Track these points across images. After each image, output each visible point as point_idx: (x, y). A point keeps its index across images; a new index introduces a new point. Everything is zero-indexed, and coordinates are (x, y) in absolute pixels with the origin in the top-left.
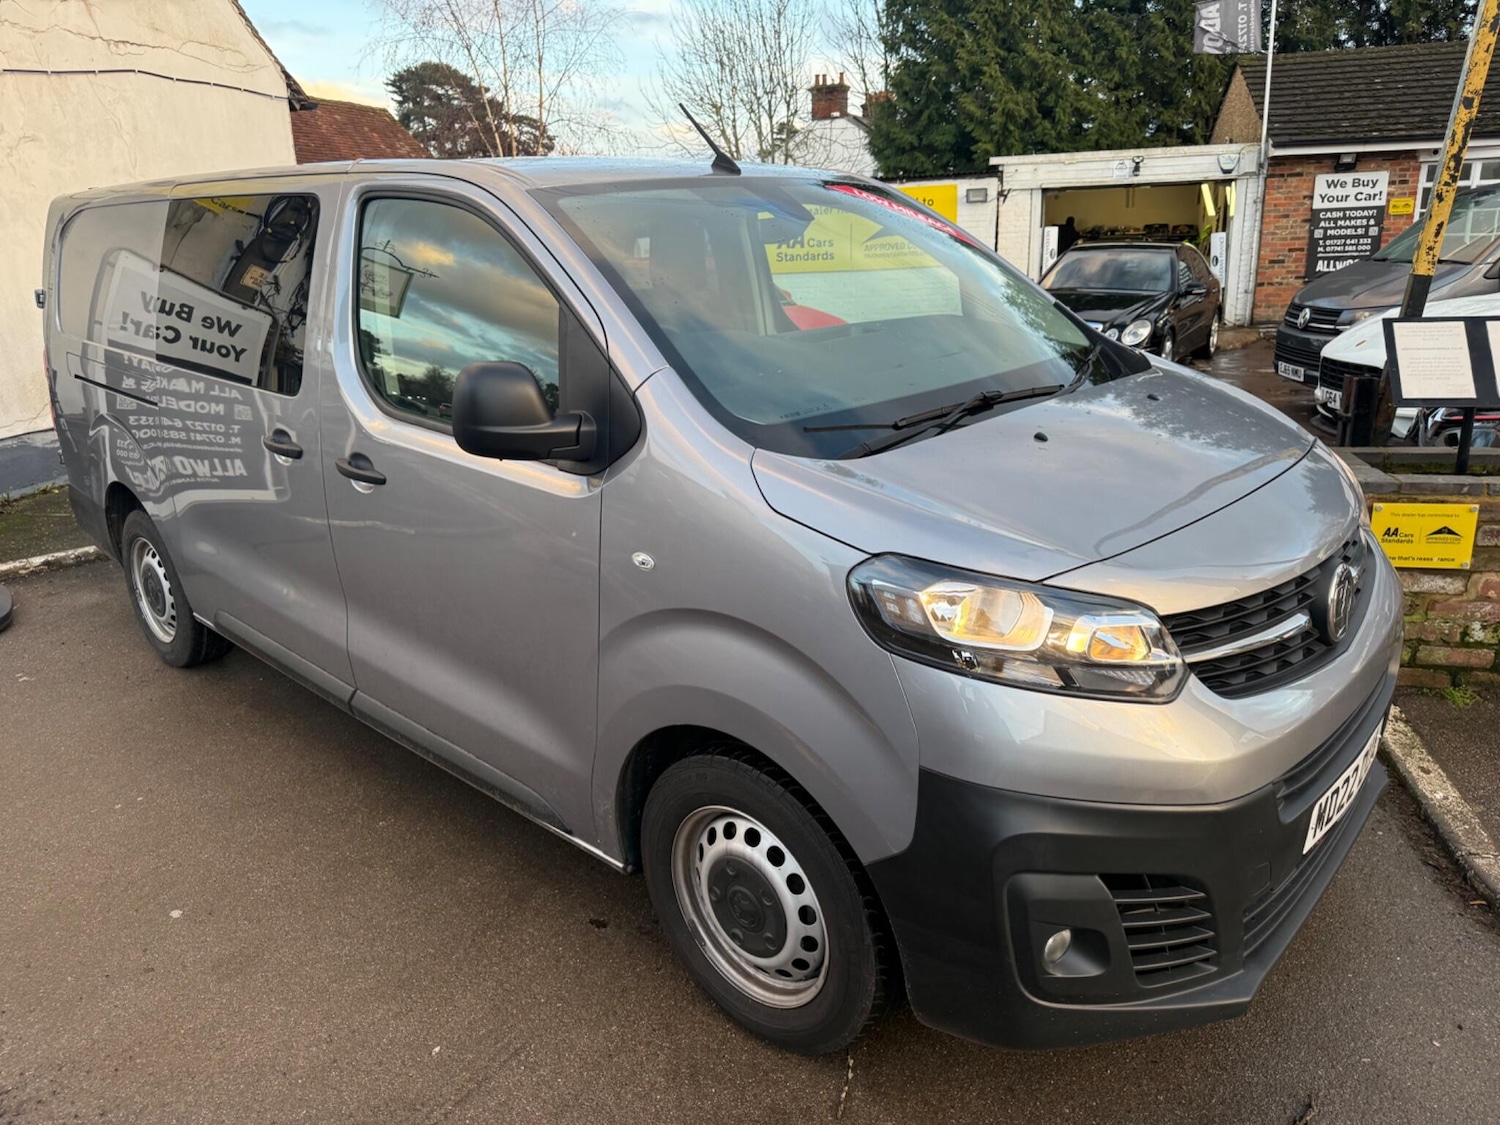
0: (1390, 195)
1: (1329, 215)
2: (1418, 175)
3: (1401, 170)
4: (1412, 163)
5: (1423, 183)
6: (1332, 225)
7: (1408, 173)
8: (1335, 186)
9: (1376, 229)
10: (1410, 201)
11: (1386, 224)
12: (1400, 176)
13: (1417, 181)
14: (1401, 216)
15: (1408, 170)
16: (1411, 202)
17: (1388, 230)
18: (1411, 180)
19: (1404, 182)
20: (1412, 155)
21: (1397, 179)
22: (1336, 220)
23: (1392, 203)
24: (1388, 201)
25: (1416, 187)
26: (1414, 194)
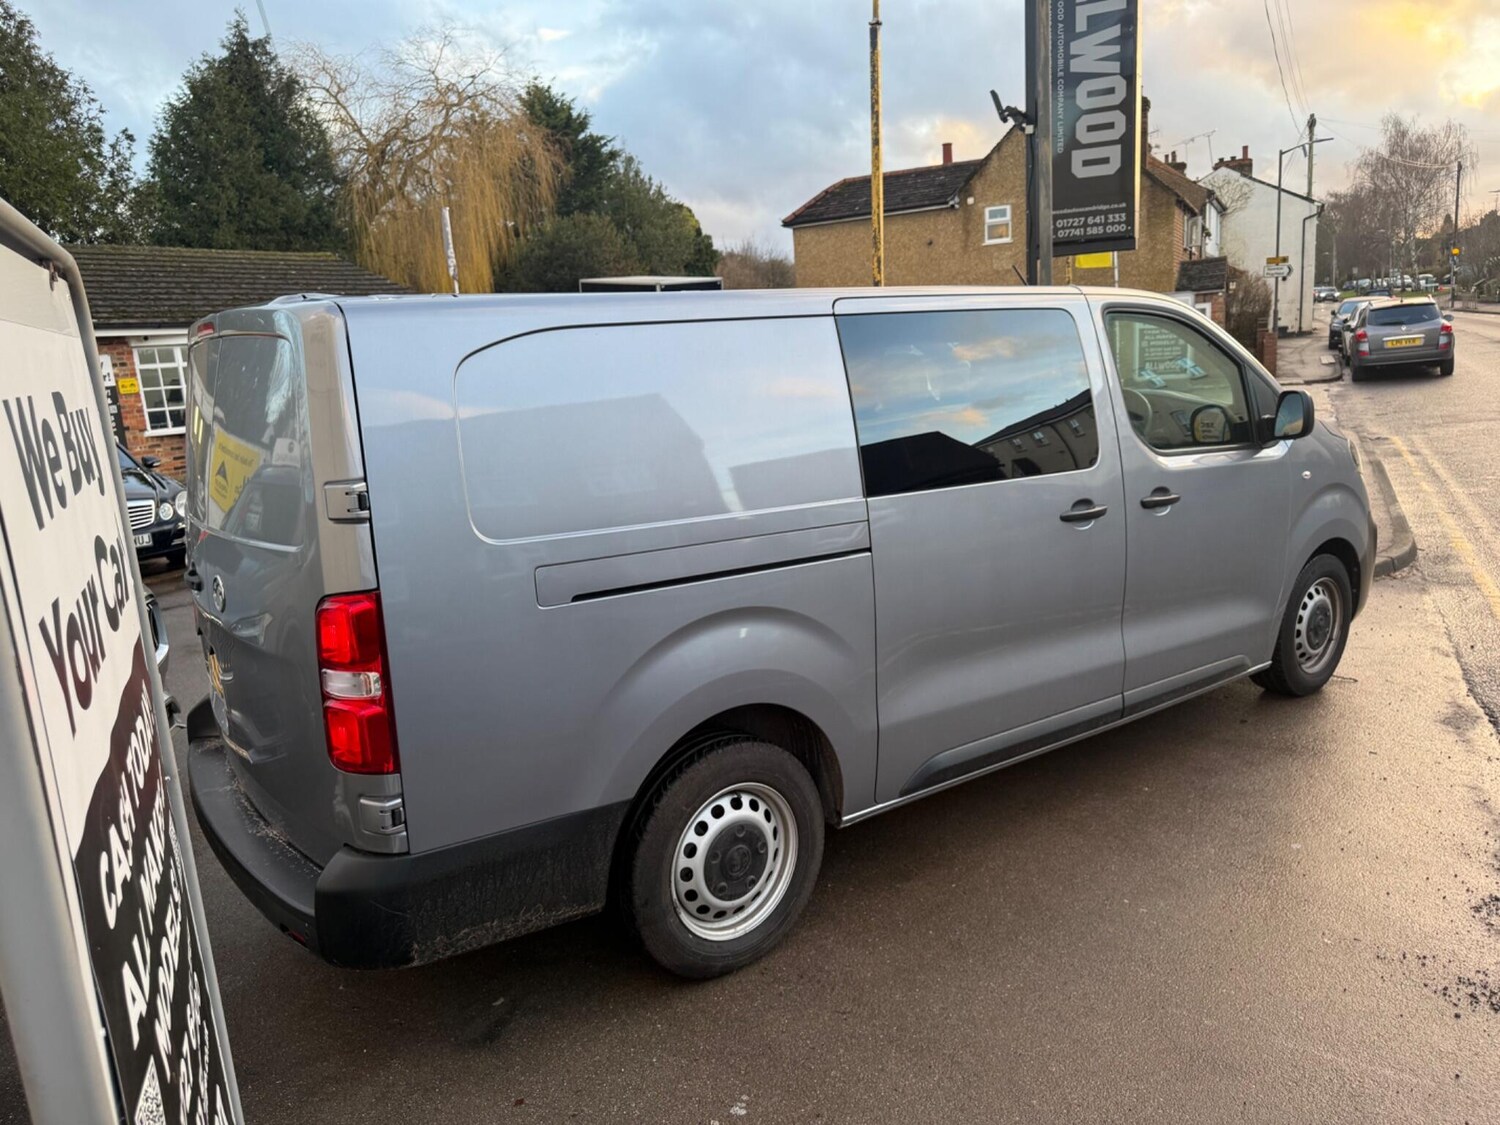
0: (116, 376)
2: (133, 359)
3: (118, 354)
4: (125, 348)
5: (138, 366)
7: (125, 357)
9: (115, 407)
10: (132, 380)
11: (121, 401)
12: (119, 359)
13: (133, 364)
14: (131, 395)
15: (123, 354)
16: (135, 382)
17: (124, 407)
18: (128, 362)
19: (123, 364)
20: (122, 340)
21: (118, 362)
23: (120, 384)
24: (117, 382)
25: (134, 369)
26: (134, 375)
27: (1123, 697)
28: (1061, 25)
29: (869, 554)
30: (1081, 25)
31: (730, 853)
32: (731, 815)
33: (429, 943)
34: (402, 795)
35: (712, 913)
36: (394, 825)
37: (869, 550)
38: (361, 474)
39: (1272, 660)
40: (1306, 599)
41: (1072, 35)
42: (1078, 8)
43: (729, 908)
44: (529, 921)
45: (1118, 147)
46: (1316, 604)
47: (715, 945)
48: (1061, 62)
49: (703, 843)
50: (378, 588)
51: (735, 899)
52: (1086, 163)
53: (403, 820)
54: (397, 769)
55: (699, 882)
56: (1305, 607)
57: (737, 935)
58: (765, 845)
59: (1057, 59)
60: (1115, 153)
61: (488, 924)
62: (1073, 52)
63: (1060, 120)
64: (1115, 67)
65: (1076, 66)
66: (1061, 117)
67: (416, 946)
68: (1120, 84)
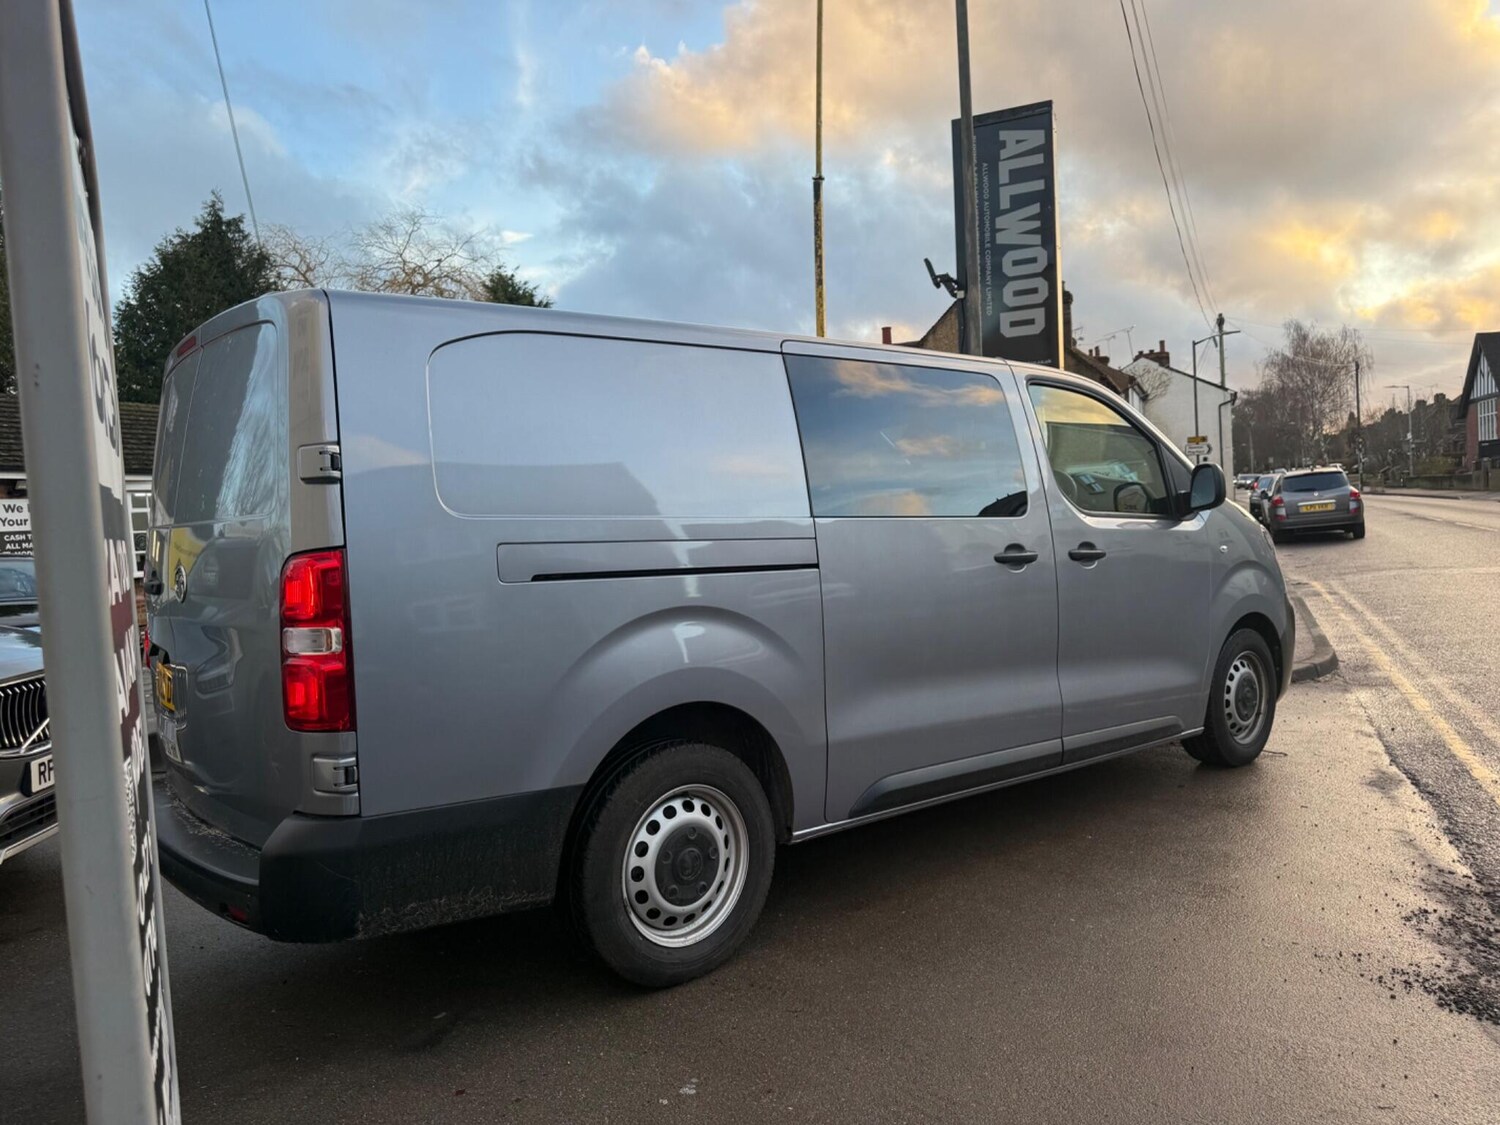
1: (12, 538)
6: (17, 547)
8: (13, 511)
22: (20, 543)
27: (1062, 741)
28: (987, 203)
29: (817, 570)
30: (1005, 204)
31: (683, 853)
32: (682, 816)
33: (375, 915)
34: (356, 754)
35: (663, 917)
36: (347, 783)
37: (816, 566)
38: (336, 439)
39: (1204, 726)
40: (1232, 671)
41: (997, 212)
42: (1001, 188)
43: (680, 914)
44: (476, 903)
45: (1042, 310)
46: (1242, 676)
47: (665, 951)
48: (987, 235)
49: (654, 842)
50: (345, 546)
51: (685, 905)
52: (1014, 324)
53: (356, 779)
54: (352, 726)
55: (650, 882)
56: (1232, 678)
57: (687, 944)
58: (716, 850)
59: (984, 233)
60: (1039, 315)
61: (436, 901)
62: (998, 227)
63: (988, 286)
64: (1037, 239)
65: (1001, 239)
66: (989, 283)
67: (361, 916)
68: (1042, 255)
